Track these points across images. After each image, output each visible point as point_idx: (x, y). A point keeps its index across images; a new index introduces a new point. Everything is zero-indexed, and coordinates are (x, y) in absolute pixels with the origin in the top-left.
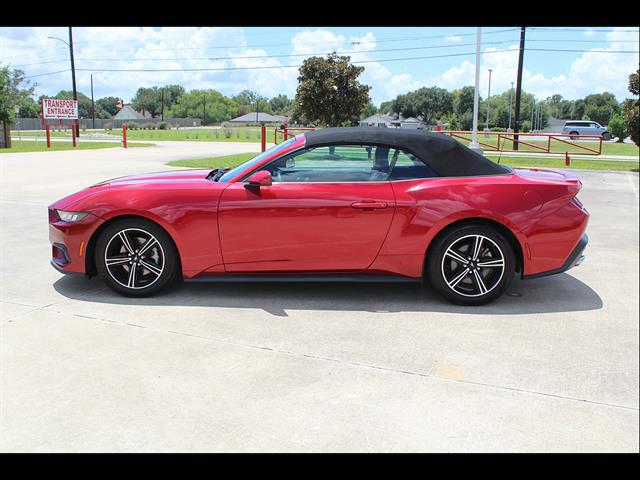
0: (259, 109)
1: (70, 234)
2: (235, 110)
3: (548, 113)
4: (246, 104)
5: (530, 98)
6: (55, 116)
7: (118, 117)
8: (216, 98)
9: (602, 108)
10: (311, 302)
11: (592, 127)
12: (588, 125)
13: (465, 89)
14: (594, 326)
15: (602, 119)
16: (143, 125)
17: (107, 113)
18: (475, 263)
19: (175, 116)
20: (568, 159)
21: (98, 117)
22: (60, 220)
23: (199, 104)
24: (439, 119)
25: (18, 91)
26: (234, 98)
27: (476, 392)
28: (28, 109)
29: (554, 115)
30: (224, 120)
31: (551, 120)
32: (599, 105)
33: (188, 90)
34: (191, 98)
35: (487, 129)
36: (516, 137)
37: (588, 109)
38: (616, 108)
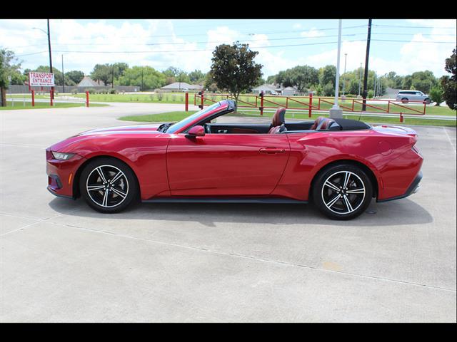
0: (181, 80)
1: (61, 168)
2: (164, 80)
3: (386, 84)
4: (172, 76)
5: (373, 74)
6: (38, 84)
7: (80, 85)
8: (151, 72)
9: (424, 82)
10: (231, 217)
11: (417, 95)
12: (415, 93)
13: (328, 67)
14: (428, 235)
15: (424, 89)
16: (99, 91)
17: (73, 82)
18: (345, 190)
19: (122, 85)
20: (402, 117)
21: (66, 84)
22: (54, 158)
23: (139, 76)
24: (309, 88)
25: (9, 66)
26: (163, 72)
27: (350, 279)
28: (16, 78)
29: (390, 86)
30: (156, 88)
31: (388, 89)
32: (422, 79)
33: (131, 67)
34: (133, 72)
35: (343, 95)
36: (364, 102)
37: (415, 82)
38: (433, 81)
